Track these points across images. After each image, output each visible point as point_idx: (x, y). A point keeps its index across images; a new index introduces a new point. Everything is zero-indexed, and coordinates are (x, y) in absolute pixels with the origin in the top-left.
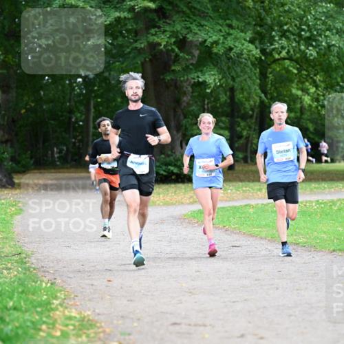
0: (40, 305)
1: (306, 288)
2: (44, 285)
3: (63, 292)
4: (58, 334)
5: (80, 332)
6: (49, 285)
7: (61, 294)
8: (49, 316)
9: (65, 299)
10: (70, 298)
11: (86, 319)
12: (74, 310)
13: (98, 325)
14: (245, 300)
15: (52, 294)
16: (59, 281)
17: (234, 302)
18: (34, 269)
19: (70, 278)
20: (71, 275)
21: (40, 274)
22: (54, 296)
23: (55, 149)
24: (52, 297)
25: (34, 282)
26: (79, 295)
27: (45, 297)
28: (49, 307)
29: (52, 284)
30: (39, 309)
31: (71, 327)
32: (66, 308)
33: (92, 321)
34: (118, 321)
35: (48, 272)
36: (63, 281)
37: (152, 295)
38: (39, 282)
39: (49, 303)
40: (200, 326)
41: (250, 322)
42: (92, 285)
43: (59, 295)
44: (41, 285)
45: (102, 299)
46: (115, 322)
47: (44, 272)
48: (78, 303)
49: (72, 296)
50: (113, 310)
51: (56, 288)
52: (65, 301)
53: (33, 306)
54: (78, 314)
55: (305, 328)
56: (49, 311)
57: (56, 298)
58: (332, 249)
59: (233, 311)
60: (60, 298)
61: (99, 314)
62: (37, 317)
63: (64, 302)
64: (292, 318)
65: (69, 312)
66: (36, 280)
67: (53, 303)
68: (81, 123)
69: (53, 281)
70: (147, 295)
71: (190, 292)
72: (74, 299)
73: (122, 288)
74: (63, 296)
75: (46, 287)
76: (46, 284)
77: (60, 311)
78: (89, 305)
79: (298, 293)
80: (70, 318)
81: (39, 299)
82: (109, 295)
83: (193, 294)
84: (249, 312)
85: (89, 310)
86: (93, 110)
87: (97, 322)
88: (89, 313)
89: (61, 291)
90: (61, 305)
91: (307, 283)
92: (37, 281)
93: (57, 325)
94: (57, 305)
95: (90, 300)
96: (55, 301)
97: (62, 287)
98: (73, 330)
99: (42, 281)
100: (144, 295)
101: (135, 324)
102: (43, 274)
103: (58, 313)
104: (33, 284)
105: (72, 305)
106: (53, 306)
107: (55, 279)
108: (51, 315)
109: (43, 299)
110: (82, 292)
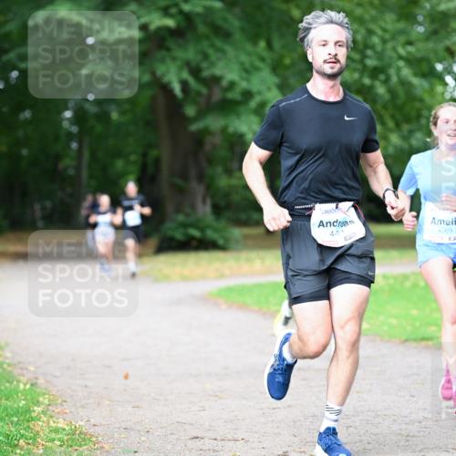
0: (17, 413)
1: (370, 391)
2: (22, 386)
3: (47, 396)
4: (41, 451)
5: (70, 449)
6: (28, 386)
7: (45, 398)
8: (29, 427)
9: (49, 405)
10: (56, 404)
11: (78, 432)
12: (61, 420)
13: (94, 439)
14: (289, 406)
15: (32, 399)
16: (41, 381)
17: (274, 409)
18: (9, 365)
19: (56, 377)
20: (58, 374)
21: (16, 372)
22: (35, 401)
23: (37, 207)
24: (33, 403)
25: (8, 382)
26: (69, 400)
27: (23, 402)
28: (28, 416)
29: (32, 385)
30: (15, 419)
31: (58, 443)
32: (51, 417)
33: (86, 434)
34: (120, 434)
35: (27, 369)
36: (47, 382)
37: (166, 400)
38: (15, 383)
39: (28, 411)
40: (229, 440)
41: (295, 436)
42: (86, 386)
43: (41, 399)
44: (18, 386)
45: (99, 404)
46: (116, 435)
47: (22, 369)
48: (66, 411)
49: (59, 401)
50: (113, 419)
51: (38, 390)
52: (50, 408)
53: (7, 415)
54: (68, 425)
55: (369, 443)
56: (28, 421)
57: (38, 403)
58: (404, 338)
59: (272, 421)
60: (42, 403)
61: (95, 425)
62: (13, 429)
63: (48, 410)
64: (351, 430)
65: (54, 422)
66: (11, 380)
67: (34, 411)
68: (71, 172)
69: (34, 381)
70: (158, 400)
71: (216, 396)
72: (62, 405)
73: (125, 390)
74: (46, 402)
75: (24, 390)
76: (25, 385)
77: (43, 422)
78: (81, 413)
79: (359, 397)
80: (56, 431)
81: (16, 406)
82: (109, 400)
83: (220, 398)
84: (294, 422)
85: (82, 420)
86: (86, 155)
87: (92, 436)
88: (82, 423)
89: (44, 394)
90: (44, 413)
91: (371, 384)
92: (12, 382)
93: (39, 440)
94: (39, 413)
95: (83, 407)
96: (36, 408)
97: (46, 389)
98: (61, 446)
99: (18, 381)
100: (154, 399)
101: (143, 439)
102: (20, 372)
103: (41, 423)
104: (8, 385)
105: (58, 413)
106: (33, 415)
107: (36, 378)
108: (31, 426)
109: (21, 405)
110: (71, 396)
